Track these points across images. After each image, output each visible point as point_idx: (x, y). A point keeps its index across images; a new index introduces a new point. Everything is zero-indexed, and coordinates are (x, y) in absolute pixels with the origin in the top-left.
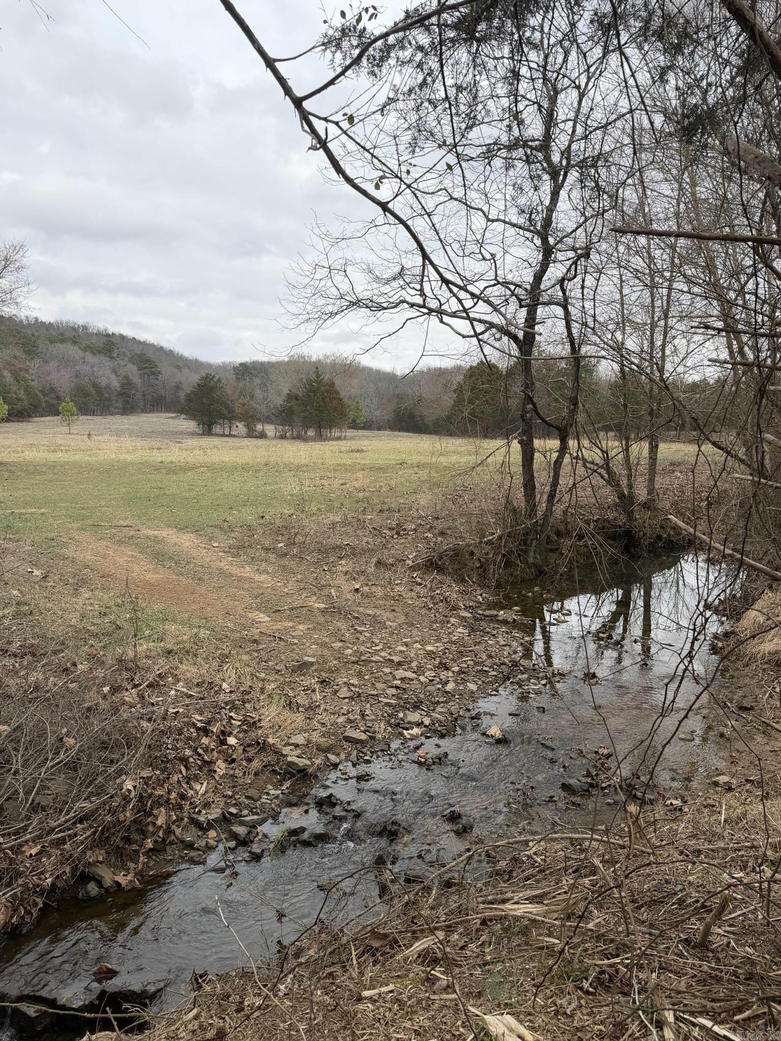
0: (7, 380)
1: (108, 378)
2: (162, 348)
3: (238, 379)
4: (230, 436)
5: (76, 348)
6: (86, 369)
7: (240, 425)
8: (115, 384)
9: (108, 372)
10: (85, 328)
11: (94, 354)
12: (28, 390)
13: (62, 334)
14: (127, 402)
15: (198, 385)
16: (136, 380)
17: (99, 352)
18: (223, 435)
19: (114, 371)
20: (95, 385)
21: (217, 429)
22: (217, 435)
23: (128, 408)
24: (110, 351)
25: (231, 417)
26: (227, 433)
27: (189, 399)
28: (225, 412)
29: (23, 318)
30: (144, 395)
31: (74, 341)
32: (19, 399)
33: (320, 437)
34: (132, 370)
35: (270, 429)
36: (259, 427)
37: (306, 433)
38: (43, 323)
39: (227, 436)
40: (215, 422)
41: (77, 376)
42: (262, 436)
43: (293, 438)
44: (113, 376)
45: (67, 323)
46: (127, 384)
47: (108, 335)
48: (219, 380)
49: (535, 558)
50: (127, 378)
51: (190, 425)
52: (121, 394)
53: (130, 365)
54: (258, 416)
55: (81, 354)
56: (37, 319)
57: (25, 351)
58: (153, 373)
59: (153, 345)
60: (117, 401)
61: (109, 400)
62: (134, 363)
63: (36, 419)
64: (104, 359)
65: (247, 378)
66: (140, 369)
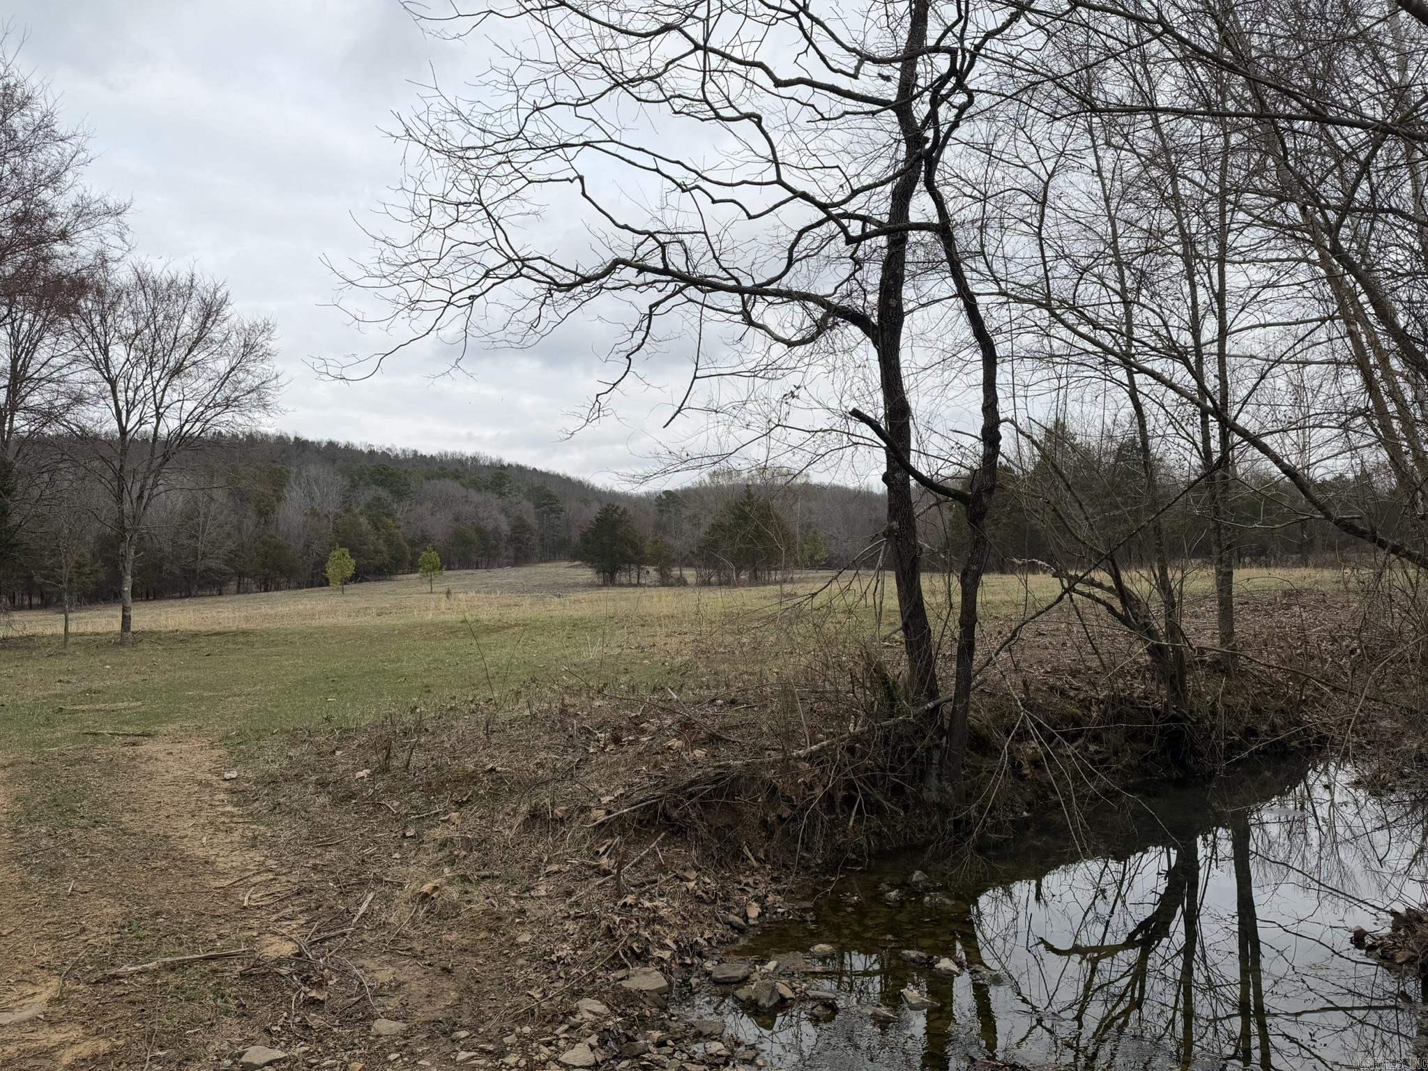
0: (364, 528)
1: (496, 520)
2: (569, 479)
3: (661, 511)
4: (638, 585)
5: (457, 484)
6: (468, 509)
7: (651, 569)
8: (505, 527)
9: (495, 513)
10: (474, 459)
11: (479, 490)
12: (389, 542)
13: (442, 469)
14: (518, 549)
15: (597, 520)
16: (532, 520)
17: (487, 488)
18: (630, 585)
19: (504, 511)
20: (480, 531)
21: (622, 577)
22: (621, 585)
23: (521, 557)
24: (500, 486)
25: (638, 560)
26: (634, 581)
27: (585, 539)
28: (630, 552)
29: (399, 452)
30: (542, 540)
31: (457, 476)
32: (376, 552)
33: (755, 581)
34: (527, 509)
35: (690, 574)
36: (676, 572)
37: (738, 576)
38: (424, 457)
39: (635, 586)
40: (619, 568)
41: (457, 520)
42: (682, 582)
43: (720, 584)
44: (502, 518)
45: (453, 454)
46: (520, 527)
47: (502, 467)
48: (625, 512)
49: (941, 791)
50: (519, 518)
51: (587, 574)
52: (511, 540)
53: (525, 502)
54: (674, 556)
55: (463, 491)
56: (415, 452)
57: (392, 492)
58: (553, 510)
59: (558, 476)
60: (507, 549)
61: (495, 547)
62: (529, 500)
63: (399, 577)
64: (492, 497)
65: (672, 510)
66: (538, 506)
